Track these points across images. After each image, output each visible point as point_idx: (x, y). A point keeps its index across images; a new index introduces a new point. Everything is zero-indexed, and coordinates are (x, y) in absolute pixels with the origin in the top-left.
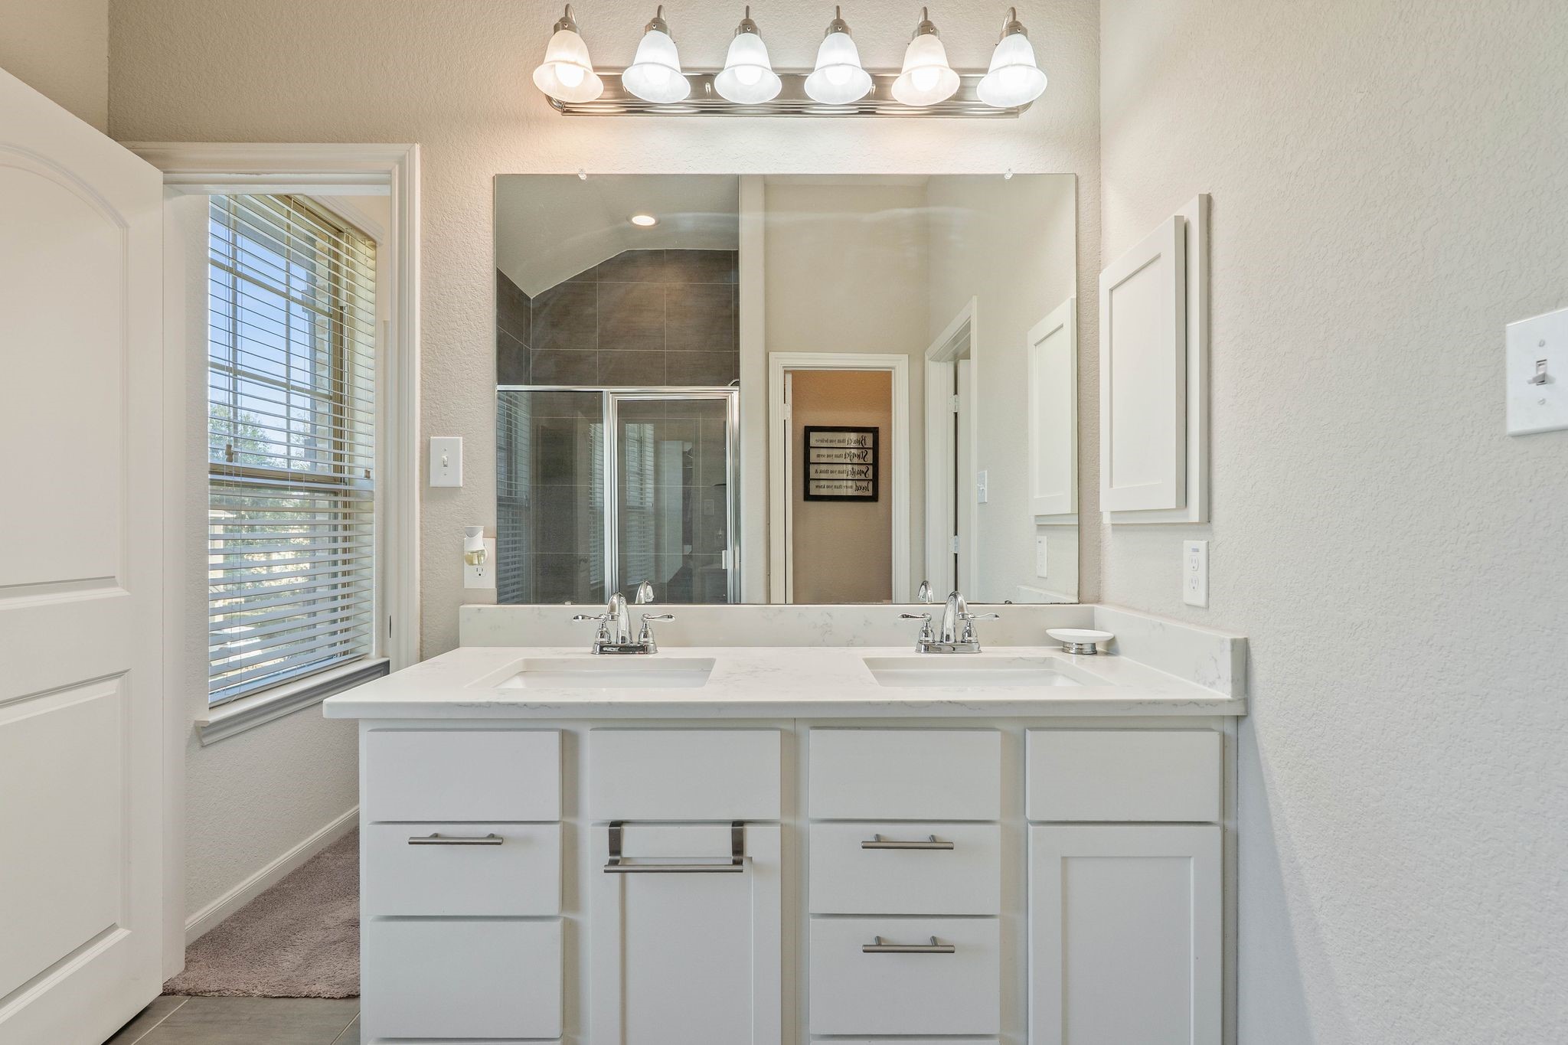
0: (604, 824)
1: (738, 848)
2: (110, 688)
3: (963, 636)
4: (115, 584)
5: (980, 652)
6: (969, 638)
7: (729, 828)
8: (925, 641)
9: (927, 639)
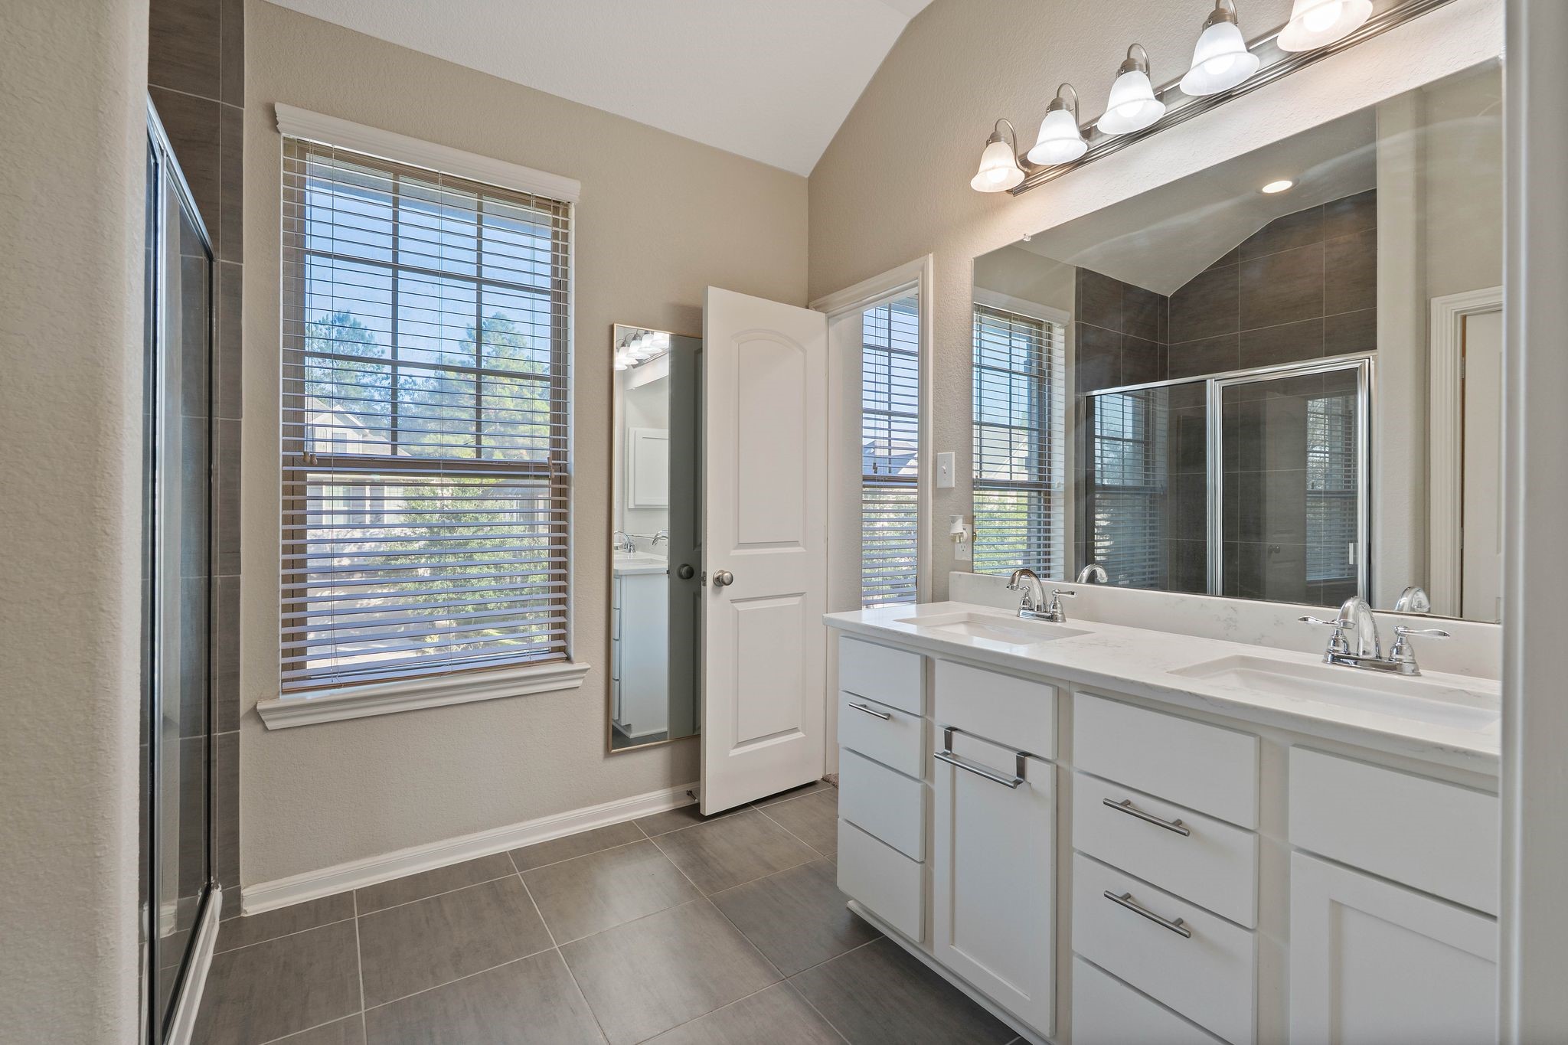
0: (943, 727)
1: (1021, 772)
2: (796, 601)
3: (1391, 652)
4: (799, 545)
5: (1419, 675)
6: (1398, 657)
7: (1015, 754)
8: (1334, 651)
9: (1336, 648)
